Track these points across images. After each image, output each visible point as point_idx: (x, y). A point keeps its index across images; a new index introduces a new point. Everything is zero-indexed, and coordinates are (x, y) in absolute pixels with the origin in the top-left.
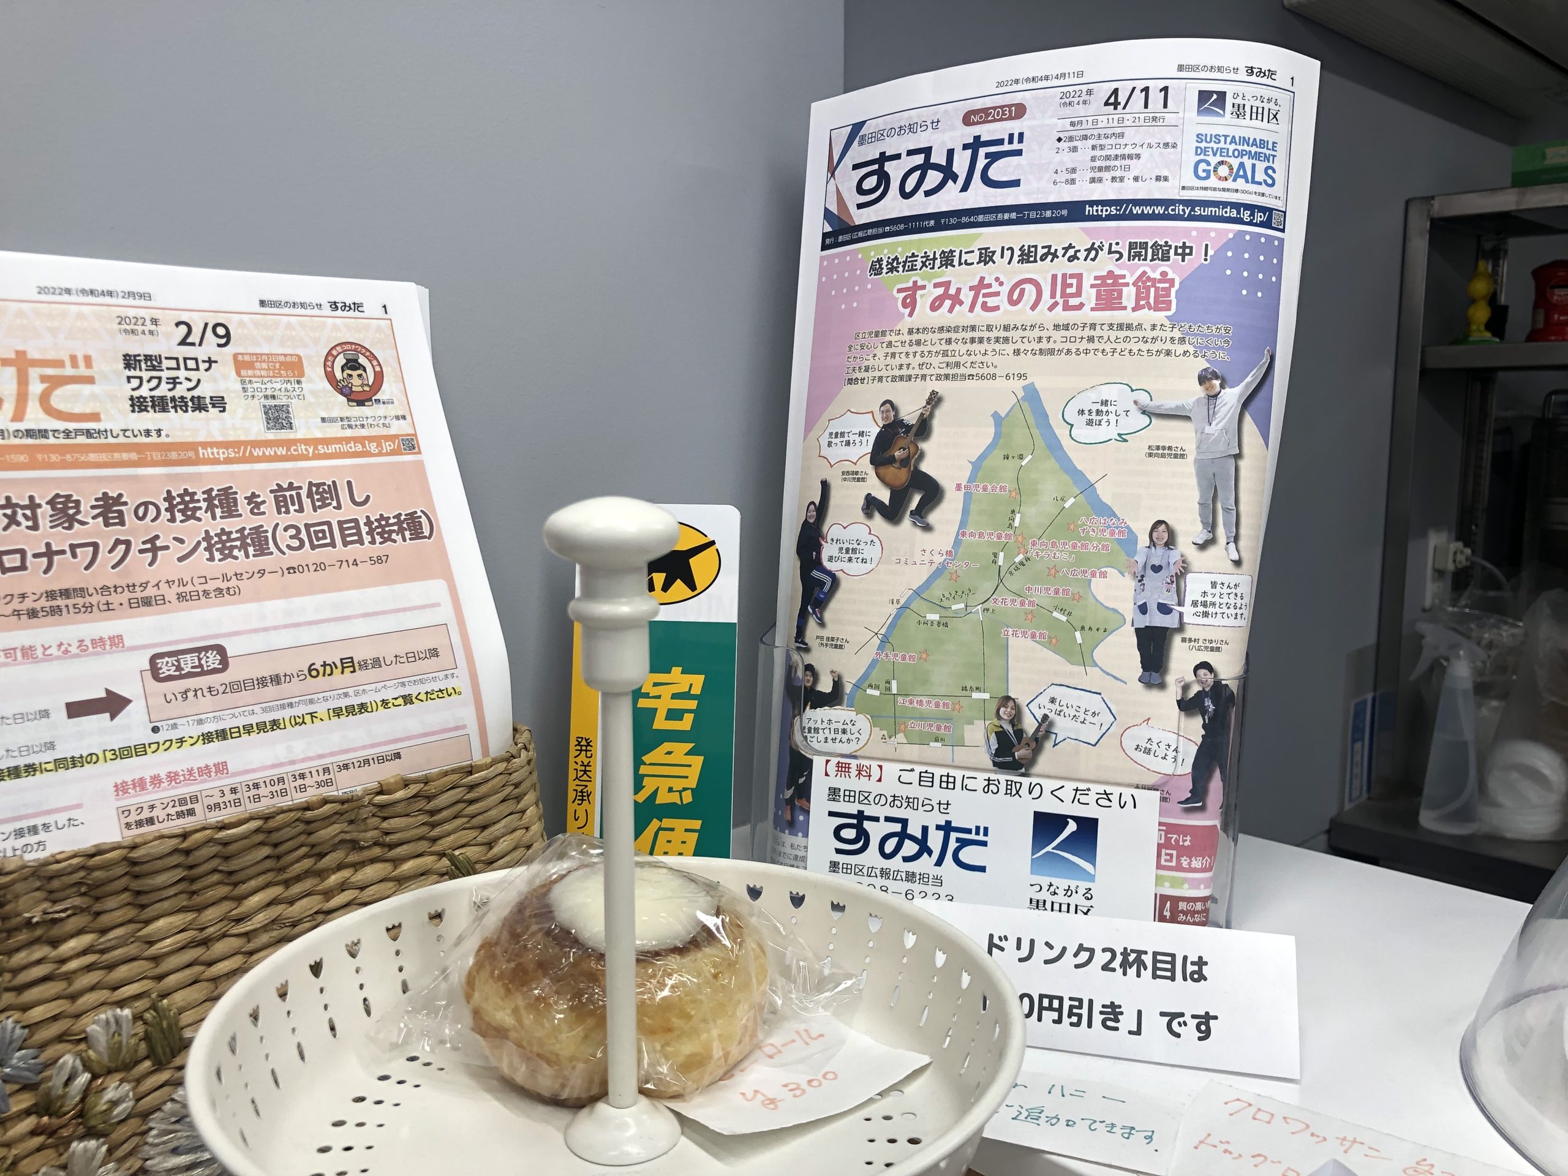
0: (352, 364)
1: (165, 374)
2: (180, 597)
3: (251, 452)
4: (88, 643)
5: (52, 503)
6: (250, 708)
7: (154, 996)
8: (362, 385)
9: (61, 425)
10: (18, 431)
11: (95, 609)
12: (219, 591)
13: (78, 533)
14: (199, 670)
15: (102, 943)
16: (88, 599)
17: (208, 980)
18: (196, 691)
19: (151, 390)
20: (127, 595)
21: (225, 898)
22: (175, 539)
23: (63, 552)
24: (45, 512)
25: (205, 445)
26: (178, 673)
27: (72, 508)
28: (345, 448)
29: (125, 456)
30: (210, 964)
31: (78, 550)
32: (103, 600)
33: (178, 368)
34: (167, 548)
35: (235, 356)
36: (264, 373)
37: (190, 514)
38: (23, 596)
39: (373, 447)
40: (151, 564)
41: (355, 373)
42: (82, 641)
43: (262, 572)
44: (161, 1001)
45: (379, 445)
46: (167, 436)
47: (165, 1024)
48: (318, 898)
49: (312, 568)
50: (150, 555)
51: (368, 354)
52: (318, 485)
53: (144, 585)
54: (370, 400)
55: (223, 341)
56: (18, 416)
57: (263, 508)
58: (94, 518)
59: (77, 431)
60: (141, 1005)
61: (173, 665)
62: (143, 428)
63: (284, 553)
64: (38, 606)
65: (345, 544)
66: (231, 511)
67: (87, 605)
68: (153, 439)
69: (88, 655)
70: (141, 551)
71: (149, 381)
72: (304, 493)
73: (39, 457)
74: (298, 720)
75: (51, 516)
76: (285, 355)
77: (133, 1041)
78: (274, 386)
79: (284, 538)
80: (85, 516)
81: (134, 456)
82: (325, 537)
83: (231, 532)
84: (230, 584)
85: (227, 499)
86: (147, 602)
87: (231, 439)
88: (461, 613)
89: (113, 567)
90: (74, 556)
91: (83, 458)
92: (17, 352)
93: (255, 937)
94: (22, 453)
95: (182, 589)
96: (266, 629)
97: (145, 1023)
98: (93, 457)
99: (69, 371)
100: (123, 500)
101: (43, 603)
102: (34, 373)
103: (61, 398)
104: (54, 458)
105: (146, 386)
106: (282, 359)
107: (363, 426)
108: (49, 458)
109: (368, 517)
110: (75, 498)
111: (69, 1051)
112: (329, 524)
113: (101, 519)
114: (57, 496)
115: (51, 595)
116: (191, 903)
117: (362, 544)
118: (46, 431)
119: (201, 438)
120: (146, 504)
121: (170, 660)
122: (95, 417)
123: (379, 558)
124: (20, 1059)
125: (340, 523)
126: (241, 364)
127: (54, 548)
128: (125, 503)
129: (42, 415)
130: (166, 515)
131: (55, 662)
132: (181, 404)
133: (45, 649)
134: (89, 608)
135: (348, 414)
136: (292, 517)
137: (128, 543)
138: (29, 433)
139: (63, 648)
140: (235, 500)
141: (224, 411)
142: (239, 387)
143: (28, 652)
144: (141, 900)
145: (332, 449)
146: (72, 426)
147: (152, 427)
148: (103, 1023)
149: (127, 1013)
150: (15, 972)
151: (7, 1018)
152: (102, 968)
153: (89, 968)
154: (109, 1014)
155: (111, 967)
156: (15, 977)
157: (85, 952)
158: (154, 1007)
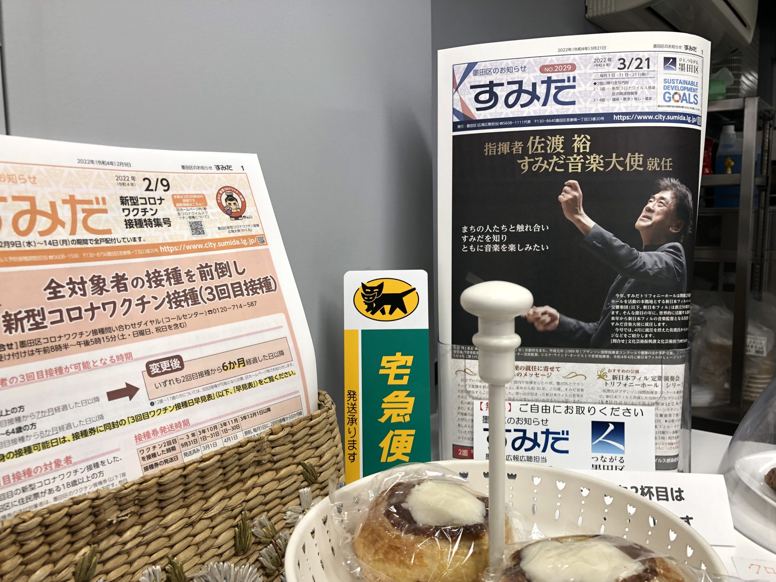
0: (230, 198)
1: (140, 207)
2: (157, 330)
3: (185, 248)
4: (115, 358)
5: (92, 280)
6: (197, 389)
7: (170, 557)
8: (236, 209)
9: (94, 237)
10: (73, 240)
11: (117, 338)
12: (176, 325)
13: (106, 297)
14: (170, 369)
15: (144, 531)
16: (113, 333)
17: (194, 545)
18: (170, 381)
19: (134, 216)
20: (132, 330)
21: (201, 499)
22: (153, 297)
23: (99, 308)
24: (89, 286)
25: (163, 245)
26: (160, 372)
27: (101, 283)
28: (231, 243)
29: (125, 253)
30: (195, 536)
31: (106, 306)
32: (120, 333)
33: (146, 204)
34: (149, 302)
35: (173, 196)
36: (187, 205)
37: (159, 284)
38: (81, 334)
39: (244, 242)
40: (142, 312)
41: (232, 202)
42: (112, 357)
43: (196, 314)
44: (173, 559)
45: (248, 241)
46: (144, 241)
47: (177, 572)
48: (243, 493)
49: (220, 310)
50: (141, 306)
51: (237, 192)
52: (220, 264)
53: (140, 324)
54: (241, 216)
55: (166, 188)
56: (73, 232)
57: (194, 278)
58: (113, 287)
59: (101, 239)
60: (164, 562)
61: (158, 367)
62: (132, 236)
63: (206, 303)
64: (89, 338)
65: (235, 296)
66: (178, 281)
67: (113, 336)
68: (137, 243)
69: (115, 365)
70: (137, 305)
71: (133, 211)
72: (213, 268)
73: (84, 255)
74: (221, 394)
75: (92, 288)
76: (197, 195)
78: (193, 211)
79: (206, 294)
80: (108, 287)
81: (129, 252)
82: (225, 293)
83: (179, 292)
84: (181, 321)
85: (176, 274)
86: (142, 333)
87: (175, 241)
88: (293, 330)
89: (124, 315)
90: (105, 309)
91: (105, 255)
92: (70, 196)
93: (215, 518)
94: (76, 253)
95: (158, 325)
96: (200, 345)
97: (167, 572)
98: (109, 254)
99: (95, 206)
100: (126, 277)
101: (91, 337)
102: (79, 207)
103: (93, 222)
104: (92, 255)
105: (132, 214)
106: (195, 197)
107: (239, 231)
108: (89, 255)
109: (245, 281)
110: (102, 277)
112: (226, 285)
113: (116, 288)
114: (94, 276)
115: (95, 332)
116: (184, 504)
117: (243, 296)
118: (87, 240)
119: (160, 241)
120: (137, 279)
121: (155, 364)
122: (109, 232)
123: (252, 303)
125: (232, 284)
126: (176, 200)
127: (95, 306)
128: (127, 279)
129: (85, 231)
130: (147, 284)
131: (99, 370)
132: (149, 223)
133: (94, 363)
134: (114, 338)
135: (231, 225)
136: (209, 283)
137: (130, 301)
138: (79, 242)
139: (103, 362)
140: (180, 274)
141: (170, 226)
142: (176, 212)
143: (86, 365)
144: (162, 504)
145: (225, 244)
146: (99, 237)
147: (137, 236)
148: (147, 575)
149: (158, 567)
150: (102, 553)
151: (100, 579)
152: (144, 544)
153: (138, 546)
154: (150, 569)
155: (148, 544)
156: (101, 555)
157: (135, 538)
158: (170, 563)
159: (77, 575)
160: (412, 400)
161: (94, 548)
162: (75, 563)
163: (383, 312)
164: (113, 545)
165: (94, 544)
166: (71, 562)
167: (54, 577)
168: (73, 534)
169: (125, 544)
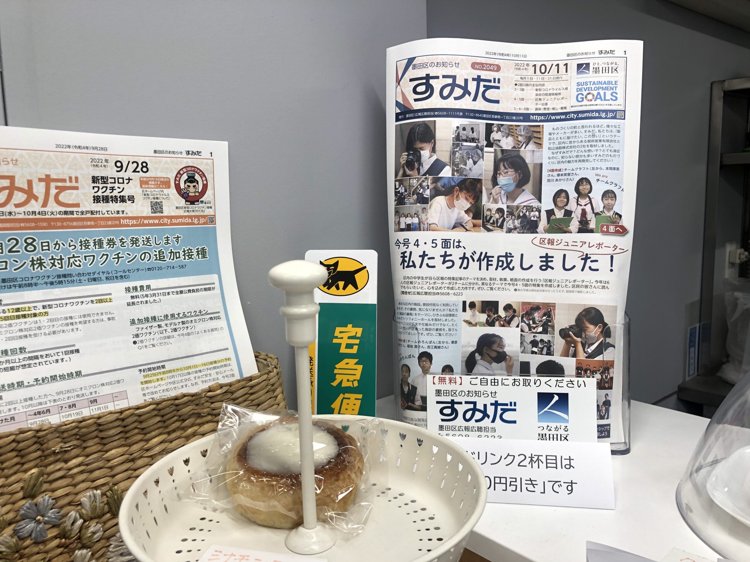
7: (111, 484)
15: (87, 461)
21: (141, 440)
30: (135, 470)
44: (114, 487)
47: (116, 497)
48: (183, 439)
60: (105, 488)
77: (102, 505)
93: (155, 457)
97: (107, 497)
111: (74, 510)
116: (126, 443)
124: (52, 513)
144: (103, 441)
148: (88, 497)
149: (99, 492)
150: (49, 474)
151: (46, 495)
152: (87, 472)
153: (82, 472)
154: (91, 493)
155: (91, 472)
156: (48, 476)
157: (79, 465)
158: (111, 489)
159: (25, 489)
160: (360, 367)
161: (41, 470)
162: (25, 479)
163: (338, 288)
164: (59, 470)
165: (41, 467)
166: (21, 479)
167: (5, 489)
168: (22, 457)
169: (70, 469)
